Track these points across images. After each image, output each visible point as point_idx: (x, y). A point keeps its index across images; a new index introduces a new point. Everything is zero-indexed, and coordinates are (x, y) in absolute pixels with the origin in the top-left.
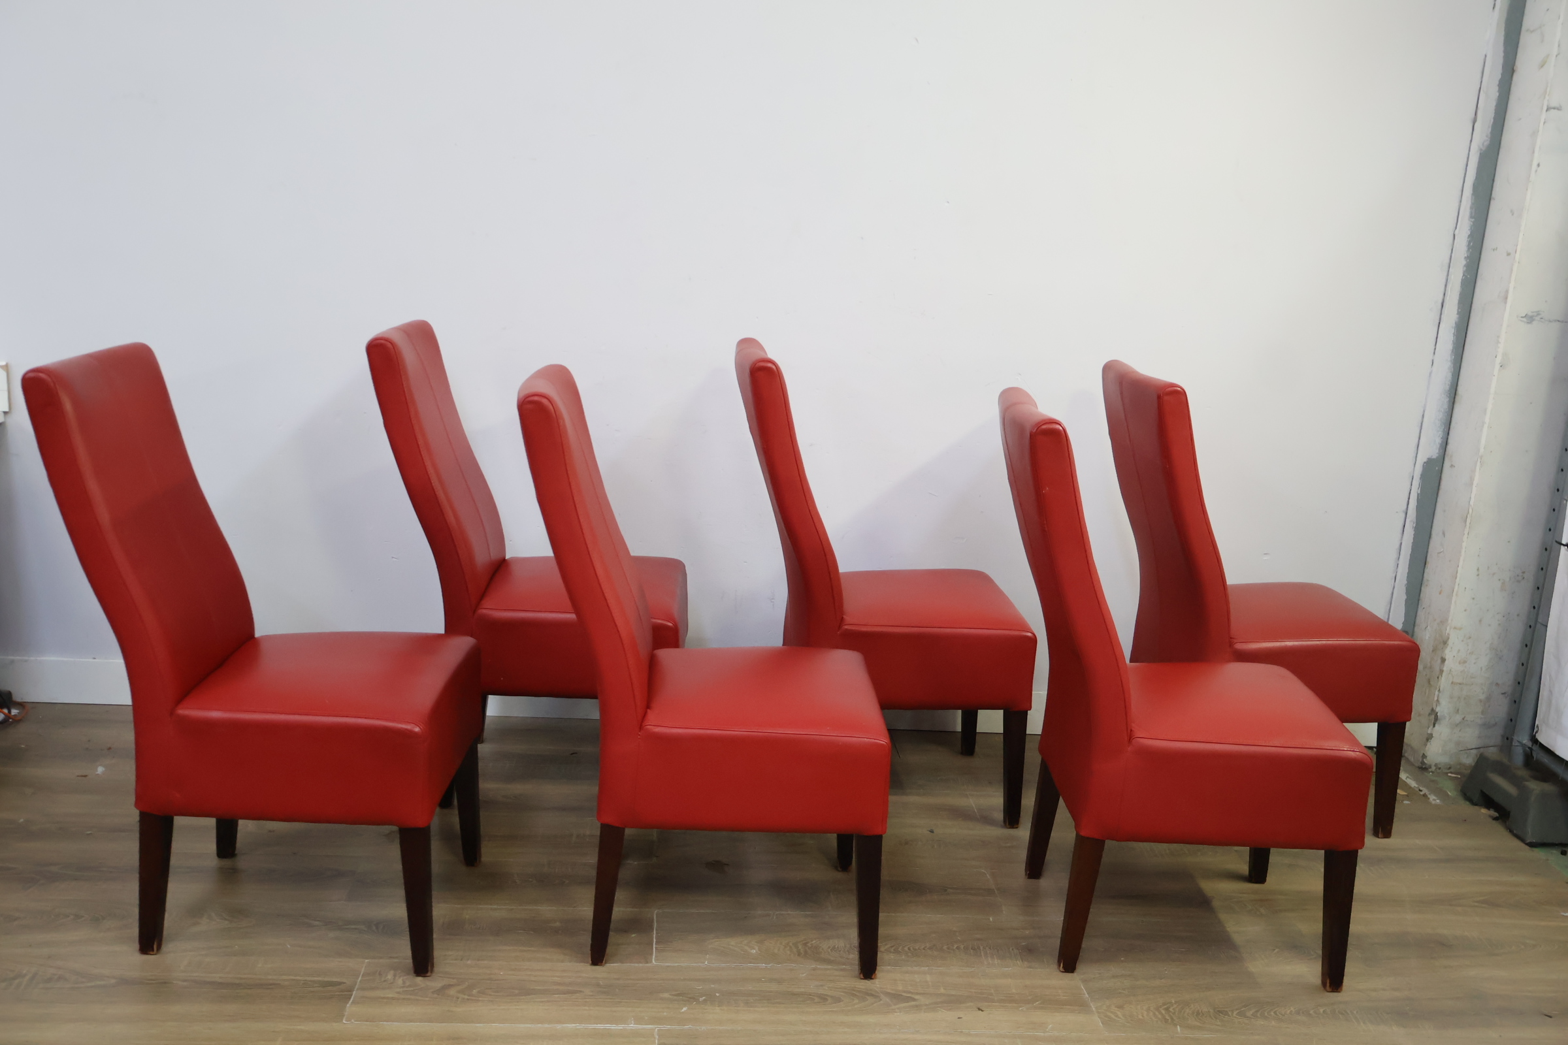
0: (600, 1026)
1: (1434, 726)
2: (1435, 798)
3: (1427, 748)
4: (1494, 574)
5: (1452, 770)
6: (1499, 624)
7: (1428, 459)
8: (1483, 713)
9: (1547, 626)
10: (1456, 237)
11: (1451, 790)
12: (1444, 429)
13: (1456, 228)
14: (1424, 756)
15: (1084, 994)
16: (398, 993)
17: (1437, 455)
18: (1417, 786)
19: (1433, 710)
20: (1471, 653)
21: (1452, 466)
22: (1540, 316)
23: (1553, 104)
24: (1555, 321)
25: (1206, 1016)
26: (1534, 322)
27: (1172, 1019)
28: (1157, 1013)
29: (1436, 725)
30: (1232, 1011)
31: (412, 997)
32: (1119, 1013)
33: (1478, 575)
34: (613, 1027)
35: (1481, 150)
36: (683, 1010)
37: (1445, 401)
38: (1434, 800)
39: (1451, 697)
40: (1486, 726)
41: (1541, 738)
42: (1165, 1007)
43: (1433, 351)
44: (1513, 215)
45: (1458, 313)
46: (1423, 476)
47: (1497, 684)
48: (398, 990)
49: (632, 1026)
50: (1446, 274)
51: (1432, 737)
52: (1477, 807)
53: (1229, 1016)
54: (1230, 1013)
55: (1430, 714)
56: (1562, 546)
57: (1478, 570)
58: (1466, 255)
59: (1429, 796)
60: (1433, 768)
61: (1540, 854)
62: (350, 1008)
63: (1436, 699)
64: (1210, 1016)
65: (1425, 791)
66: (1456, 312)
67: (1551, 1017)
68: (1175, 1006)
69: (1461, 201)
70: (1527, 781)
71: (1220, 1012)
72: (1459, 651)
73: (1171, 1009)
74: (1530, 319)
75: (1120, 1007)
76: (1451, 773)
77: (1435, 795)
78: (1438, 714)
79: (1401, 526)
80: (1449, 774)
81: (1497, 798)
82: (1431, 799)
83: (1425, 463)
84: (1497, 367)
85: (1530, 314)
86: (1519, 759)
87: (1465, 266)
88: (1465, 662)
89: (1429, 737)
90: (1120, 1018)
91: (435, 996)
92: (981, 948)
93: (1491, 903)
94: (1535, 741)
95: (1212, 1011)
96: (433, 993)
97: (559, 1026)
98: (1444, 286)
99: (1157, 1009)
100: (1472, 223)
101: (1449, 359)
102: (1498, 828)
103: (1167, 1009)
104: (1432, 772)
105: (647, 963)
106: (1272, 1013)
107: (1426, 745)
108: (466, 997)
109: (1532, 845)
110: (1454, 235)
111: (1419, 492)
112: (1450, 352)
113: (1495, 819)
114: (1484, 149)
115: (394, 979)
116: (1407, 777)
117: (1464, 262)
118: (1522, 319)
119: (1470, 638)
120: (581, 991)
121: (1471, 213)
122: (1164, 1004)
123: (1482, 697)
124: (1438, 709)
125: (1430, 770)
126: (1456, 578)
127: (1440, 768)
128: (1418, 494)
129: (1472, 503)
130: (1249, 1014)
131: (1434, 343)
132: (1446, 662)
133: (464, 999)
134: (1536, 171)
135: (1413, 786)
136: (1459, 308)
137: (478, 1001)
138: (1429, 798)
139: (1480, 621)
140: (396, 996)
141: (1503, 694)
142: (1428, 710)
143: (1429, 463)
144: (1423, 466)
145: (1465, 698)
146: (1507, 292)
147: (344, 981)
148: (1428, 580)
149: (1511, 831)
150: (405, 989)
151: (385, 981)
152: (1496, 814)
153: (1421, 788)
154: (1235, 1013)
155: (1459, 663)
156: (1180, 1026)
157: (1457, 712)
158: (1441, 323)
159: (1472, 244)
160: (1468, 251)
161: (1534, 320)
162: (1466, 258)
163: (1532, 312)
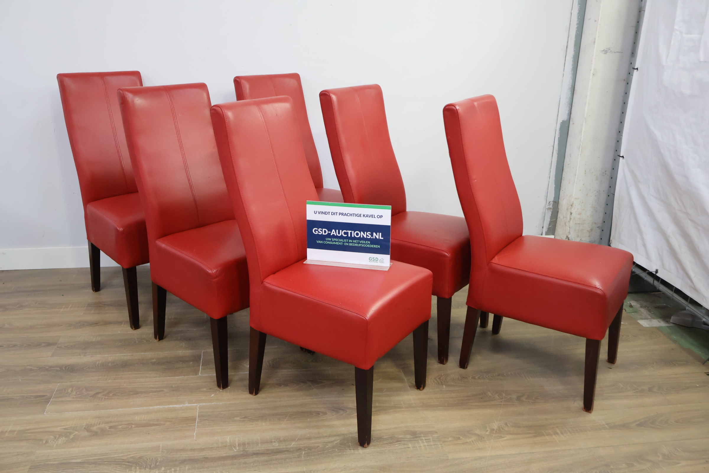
0: (171, 406)
4: (593, 172)
6: (595, 196)
7: (563, 121)
8: (589, 236)
9: (614, 195)
10: (572, 14)
12: (569, 107)
13: (572, 10)
16: (74, 398)
17: (567, 119)
19: (567, 236)
20: (583, 210)
21: (573, 124)
22: (610, 50)
24: (617, 52)
25: (457, 380)
26: (608, 53)
27: (441, 382)
28: (435, 380)
31: (81, 399)
33: (585, 173)
34: (178, 406)
36: (212, 396)
37: (570, 93)
39: (575, 230)
42: (439, 377)
43: (563, 70)
44: (597, 2)
45: (574, 51)
46: (561, 129)
47: (595, 223)
48: (73, 397)
49: (187, 405)
50: (568, 32)
54: (468, 378)
56: (621, 158)
57: (585, 171)
58: (577, 23)
62: (49, 407)
63: (568, 231)
64: (459, 380)
66: (573, 50)
67: (611, 369)
68: (443, 377)
71: (463, 377)
72: (578, 209)
73: (441, 378)
74: (605, 52)
78: (570, 238)
79: (552, 153)
83: (561, 123)
84: (592, 75)
85: (606, 49)
87: (576, 28)
88: (581, 214)
91: (91, 398)
95: (460, 377)
97: (151, 408)
98: (567, 38)
99: (435, 379)
100: (579, 7)
101: (571, 73)
103: (440, 378)
105: (196, 375)
106: (487, 376)
108: (106, 397)
110: (571, 13)
112: (571, 70)
115: (72, 392)
117: (576, 26)
118: (602, 52)
119: (582, 203)
120: (163, 391)
121: (579, 2)
122: (438, 376)
123: (589, 229)
124: (569, 236)
126: (576, 176)
128: (559, 138)
129: (582, 140)
130: (476, 378)
131: (564, 66)
132: (573, 214)
133: (105, 398)
136: (574, 48)
137: (113, 399)
139: (587, 195)
140: (72, 399)
141: (598, 227)
143: (563, 123)
144: (561, 124)
145: (581, 231)
146: (595, 39)
147: (46, 394)
148: (564, 178)
150: (76, 396)
151: (67, 393)
154: (470, 378)
155: (578, 214)
156: (445, 385)
157: (578, 237)
158: (567, 56)
159: (579, 17)
160: (578, 20)
161: (607, 52)
162: (577, 24)
163: (607, 48)
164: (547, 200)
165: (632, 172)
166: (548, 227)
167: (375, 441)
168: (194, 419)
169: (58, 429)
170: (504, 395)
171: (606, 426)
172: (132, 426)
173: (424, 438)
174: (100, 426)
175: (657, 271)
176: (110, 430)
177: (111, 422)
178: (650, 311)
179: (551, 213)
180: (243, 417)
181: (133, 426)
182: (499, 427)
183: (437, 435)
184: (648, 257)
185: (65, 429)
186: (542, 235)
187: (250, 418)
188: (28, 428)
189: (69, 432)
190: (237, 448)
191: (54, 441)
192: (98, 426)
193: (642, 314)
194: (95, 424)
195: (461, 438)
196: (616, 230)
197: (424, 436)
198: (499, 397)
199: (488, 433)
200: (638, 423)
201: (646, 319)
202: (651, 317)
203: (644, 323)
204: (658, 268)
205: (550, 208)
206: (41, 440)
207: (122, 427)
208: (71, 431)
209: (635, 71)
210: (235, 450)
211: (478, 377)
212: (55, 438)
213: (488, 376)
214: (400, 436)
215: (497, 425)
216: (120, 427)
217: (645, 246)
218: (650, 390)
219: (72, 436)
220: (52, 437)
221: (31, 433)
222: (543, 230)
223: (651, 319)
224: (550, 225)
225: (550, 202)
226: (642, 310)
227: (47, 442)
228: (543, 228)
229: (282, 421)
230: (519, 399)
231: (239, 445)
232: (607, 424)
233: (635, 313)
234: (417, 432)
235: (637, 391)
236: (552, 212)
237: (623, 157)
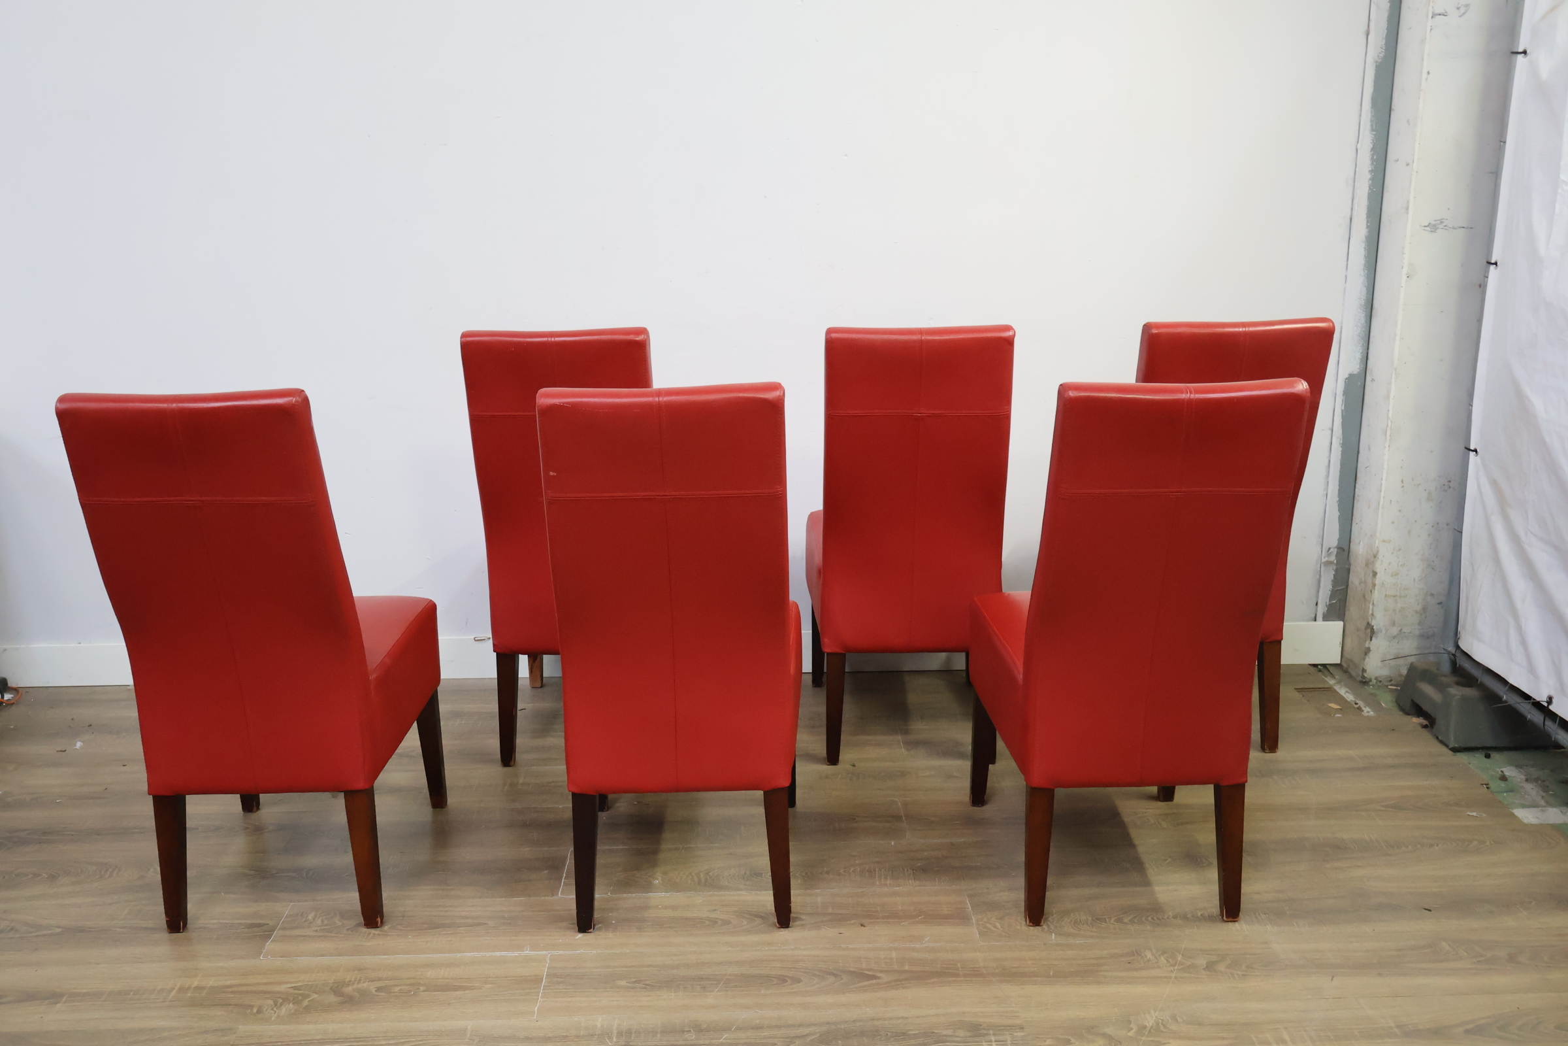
0: (498, 954)
1: (1371, 640)
2: (1369, 710)
3: (1365, 663)
4: (1419, 484)
5: (1392, 682)
6: (1429, 535)
7: (1350, 375)
8: (1420, 624)
9: (1462, 533)
10: (1359, 151)
11: (1387, 700)
12: (1363, 344)
13: (1358, 142)
14: (1364, 670)
15: (968, 908)
16: (316, 931)
17: (1358, 370)
18: (1354, 699)
19: (1368, 623)
20: (1403, 565)
21: (1373, 380)
22: (1444, 224)
23: (1437, 11)
24: (1460, 228)
25: (1083, 924)
26: (1438, 231)
27: (1049, 928)
29: (1373, 638)
30: (1110, 918)
31: (330, 934)
32: (998, 925)
33: (1403, 487)
34: (510, 954)
35: (1376, 62)
36: (578, 937)
37: (1362, 316)
38: (1368, 712)
39: (1386, 610)
40: (1424, 636)
41: (1464, 646)
43: (1345, 267)
44: (1409, 124)
45: (1368, 227)
46: (1346, 393)
47: (1432, 595)
48: (316, 929)
49: (528, 953)
50: (1352, 189)
51: (1370, 651)
52: (1409, 717)
53: (1106, 922)
54: (1107, 920)
55: (1366, 628)
56: (1471, 452)
57: (1402, 482)
58: (1370, 169)
59: (1363, 708)
60: (1374, 681)
61: (1463, 758)
62: (269, 945)
63: (1370, 612)
64: (1087, 923)
65: (1361, 703)
66: (1365, 226)
67: (1430, 910)
68: (1055, 915)
69: (1360, 116)
70: (1451, 687)
71: (1098, 919)
72: (1390, 564)
73: (1050, 919)
74: (1433, 227)
75: (1001, 918)
76: (1391, 685)
77: (1370, 708)
78: (1374, 627)
79: (1328, 444)
80: (1389, 687)
81: (1426, 707)
82: (1365, 712)
83: (1346, 379)
84: (1404, 277)
85: (1433, 222)
86: (1446, 667)
87: (1370, 179)
89: (1367, 651)
90: (998, 929)
91: (350, 932)
92: (877, 870)
93: (1397, 807)
94: (1458, 647)
95: (1090, 918)
96: (348, 930)
97: (459, 955)
98: (1351, 201)
100: (1373, 136)
101: (1363, 272)
102: (1426, 734)
104: (1373, 685)
105: (553, 895)
106: (1150, 918)
107: (1364, 659)
109: (1455, 750)
110: (1357, 150)
111: (1343, 408)
112: (1363, 269)
113: (1425, 727)
114: (1380, 61)
115: (314, 919)
116: (1347, 692)
117: (1369, 176)
118: (1425, 228)
119: (1400, 550)
120: (486, 924)
121: (1372, 125)
123: (1419, 608)
124: (1373, 623)
125: (1371, 683)
126: (1381, 491)
127: (1380, 681)
128: (1342, 410)
129: (1390, 415)
130: (1126, 920)
131: (1346, 259)
132: (1378, 576)
133: (374, 934)
134: (1427, 79)
135: (1349, 700)
136: (1368, 222)
137: (388, 935)
138: (1363, 711)
139: (1409, 532)
140: (314, 934)
141: (1438, 604)
142: (1365, 623)
143: (1351, 379)
144: (1345, 382)
145: (1400, 611)
146: (1408, 202)
147: (268, 922)
148: (1358, 495)
149: (1437, 738)
150: (322, 928)
151: (305, 921)
152: (1425, 722)
153: (1357, 702)
154: (1113, 920)
155: (1392, 576)
156: (1055, 934)
157: (1394, 624)
158: (1351, 238)
159: (1375, 157)
160: (1372, 164)
161: (1438, 228)
162: (1371, 172)
163: (1435, 221)
164: (1322, 545)
165: (1494, 483)
166: (1328, 604)
167: (892, 1039)
168: (537, 980)
169: (283, 988)
170: (1180, 958)
171: (1396, 1030)
172: (419, 989)
173: (993, 1038)
174: (360, 986)
175: (1550, 700)
176: (378, 994)
177: (380, 979)
178: (1545, 789)
179: (1334, 573)
180: (633, 980)
181: (422, 988)
182: (1157, 1024)
183: (1023, 1034)
184: (1532, 670)
185: (295, 988)
186: (1315, 620)
187: (647, 983)
188: (229, 983)
189: (301, 995)
190: (615, 1040)
191: (272, 1009)
192: (355, 986)
193: (1527, 796)
194: (350, 981)
195: (1073, 1040)
196: (1466, 611)
197: (994, 1034)
198: (1168, 961)
199: (1131, 1034)
200: (1469, 1027)
201: (1534, 805)
202: (1547, 802)
203: (1527, 816)
204: (1552, 694)
205: (1331, 563)
206: (251, 1007)
207: (400, 990)
208: (307, 992)
209: (1492, 267)
210: (610, 1044)
211: (1129, 918)
212: (276, 1005)
213: (1153, 918)
214: (945, 1032)
215: (1155, 1018)
216: (397, 989)
217: (1524, 643)
218: (1511, 958)
219: (306, 1003)
220: (271, 1002)
221: (232, 992)
222: (1316, 610)
223: (1545, 807)
224: (1331, 598)
225: (1329, 549)
226: (1529, 787)
227: (259, 1011)
228: (1317, 604)
229: (709, 991)
230: (1210, 967)
231: (620, 1034)
232: (1398, 1027)
233: (1510, 793)
234: (981, 1025)
235: (1482, 959)
236: (1336, 571)
237: (1475, 451)
